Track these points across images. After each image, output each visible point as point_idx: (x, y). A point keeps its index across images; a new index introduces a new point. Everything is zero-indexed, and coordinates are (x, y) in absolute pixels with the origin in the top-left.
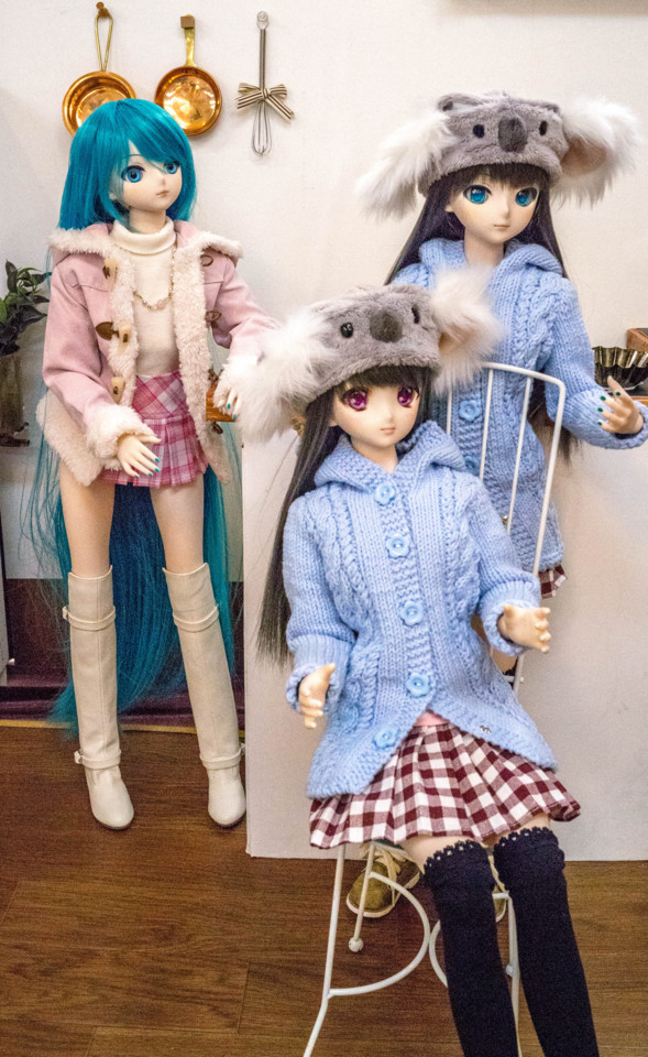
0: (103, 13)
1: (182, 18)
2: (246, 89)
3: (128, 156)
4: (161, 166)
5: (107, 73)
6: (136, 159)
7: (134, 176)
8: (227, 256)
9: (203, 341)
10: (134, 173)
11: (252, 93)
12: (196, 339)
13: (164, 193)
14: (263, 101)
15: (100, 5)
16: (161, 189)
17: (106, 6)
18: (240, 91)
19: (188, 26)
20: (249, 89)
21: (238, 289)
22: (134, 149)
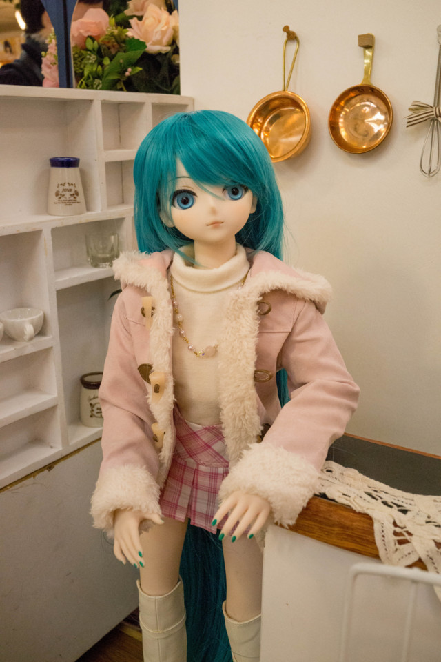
0: (292, 37)
1: (359, 36)
2: (419, 107)
3: (176, 178)
4: (218, 191)
5: (289, 93)
6: (185, 182)
7: (185, 202)
8: (304, 300)
9: (247, 403)
10: (185, 198)
11: (423, 111)
12: (241, 400)
13: (216, 224)
14: (433, 120)
15: (286, 29)
16: (211, 219)
17: (291, 29)
18: (410, 109)
19: (366, 43)
20: (422, 107)
21: (314, 340)
22: (182, 170)
